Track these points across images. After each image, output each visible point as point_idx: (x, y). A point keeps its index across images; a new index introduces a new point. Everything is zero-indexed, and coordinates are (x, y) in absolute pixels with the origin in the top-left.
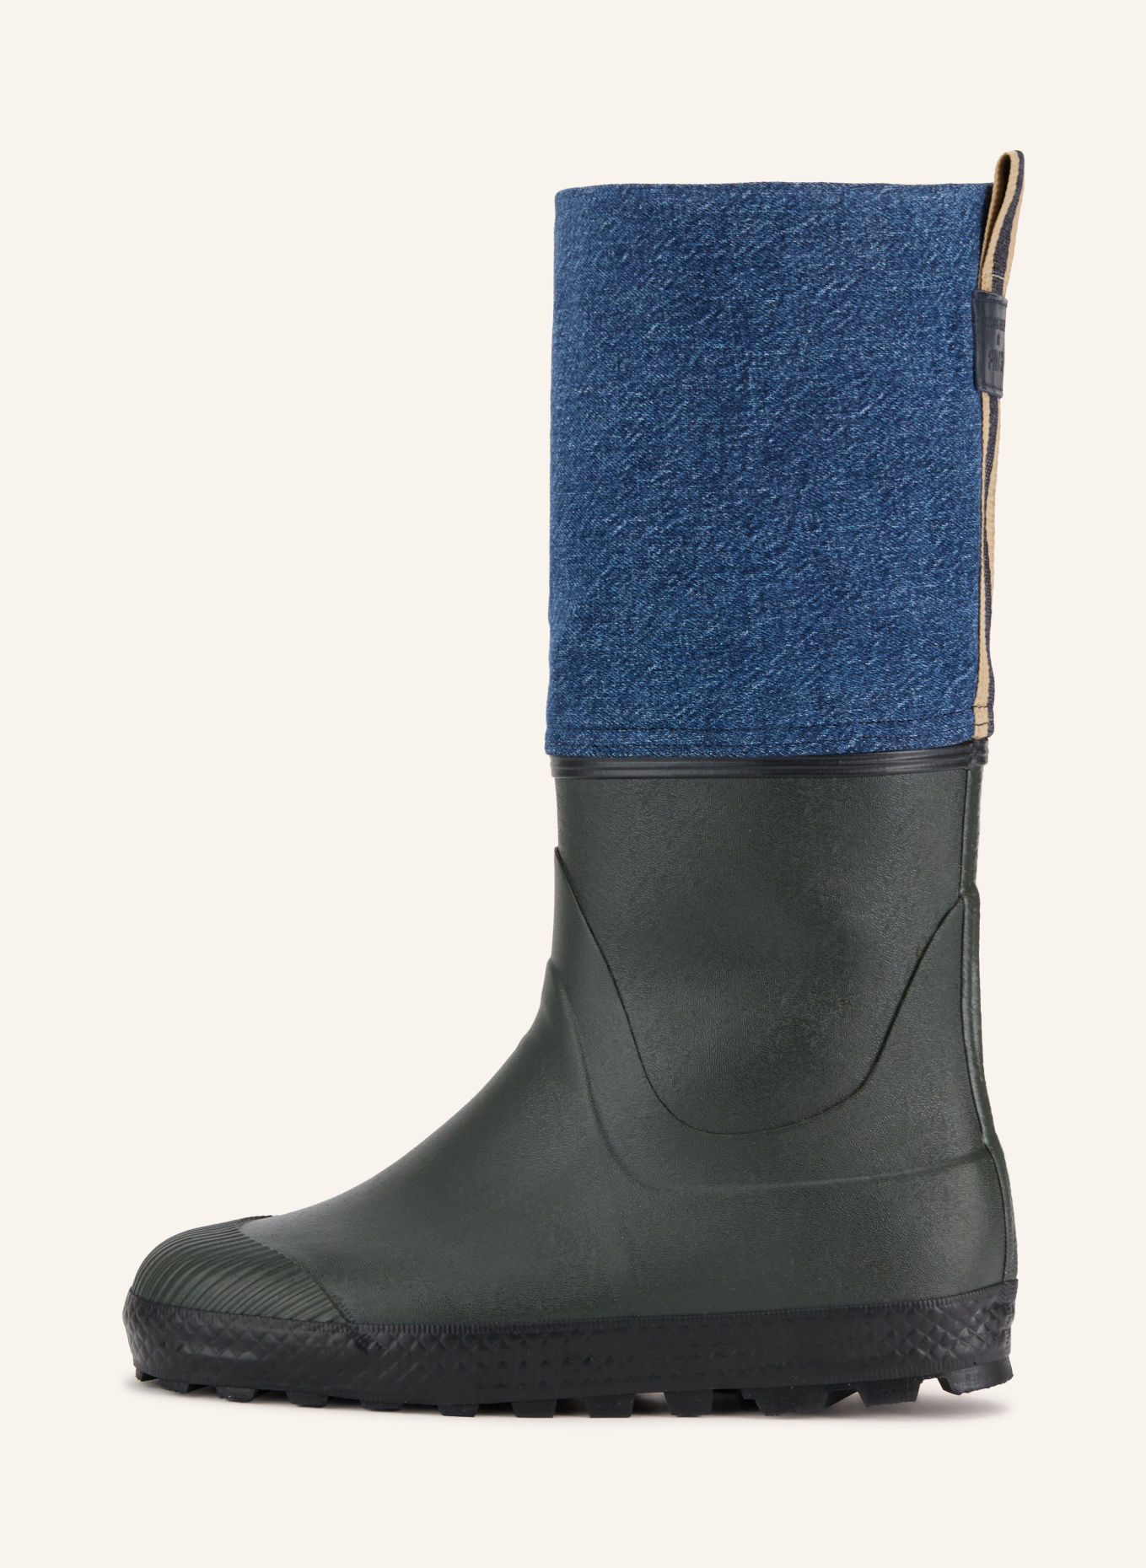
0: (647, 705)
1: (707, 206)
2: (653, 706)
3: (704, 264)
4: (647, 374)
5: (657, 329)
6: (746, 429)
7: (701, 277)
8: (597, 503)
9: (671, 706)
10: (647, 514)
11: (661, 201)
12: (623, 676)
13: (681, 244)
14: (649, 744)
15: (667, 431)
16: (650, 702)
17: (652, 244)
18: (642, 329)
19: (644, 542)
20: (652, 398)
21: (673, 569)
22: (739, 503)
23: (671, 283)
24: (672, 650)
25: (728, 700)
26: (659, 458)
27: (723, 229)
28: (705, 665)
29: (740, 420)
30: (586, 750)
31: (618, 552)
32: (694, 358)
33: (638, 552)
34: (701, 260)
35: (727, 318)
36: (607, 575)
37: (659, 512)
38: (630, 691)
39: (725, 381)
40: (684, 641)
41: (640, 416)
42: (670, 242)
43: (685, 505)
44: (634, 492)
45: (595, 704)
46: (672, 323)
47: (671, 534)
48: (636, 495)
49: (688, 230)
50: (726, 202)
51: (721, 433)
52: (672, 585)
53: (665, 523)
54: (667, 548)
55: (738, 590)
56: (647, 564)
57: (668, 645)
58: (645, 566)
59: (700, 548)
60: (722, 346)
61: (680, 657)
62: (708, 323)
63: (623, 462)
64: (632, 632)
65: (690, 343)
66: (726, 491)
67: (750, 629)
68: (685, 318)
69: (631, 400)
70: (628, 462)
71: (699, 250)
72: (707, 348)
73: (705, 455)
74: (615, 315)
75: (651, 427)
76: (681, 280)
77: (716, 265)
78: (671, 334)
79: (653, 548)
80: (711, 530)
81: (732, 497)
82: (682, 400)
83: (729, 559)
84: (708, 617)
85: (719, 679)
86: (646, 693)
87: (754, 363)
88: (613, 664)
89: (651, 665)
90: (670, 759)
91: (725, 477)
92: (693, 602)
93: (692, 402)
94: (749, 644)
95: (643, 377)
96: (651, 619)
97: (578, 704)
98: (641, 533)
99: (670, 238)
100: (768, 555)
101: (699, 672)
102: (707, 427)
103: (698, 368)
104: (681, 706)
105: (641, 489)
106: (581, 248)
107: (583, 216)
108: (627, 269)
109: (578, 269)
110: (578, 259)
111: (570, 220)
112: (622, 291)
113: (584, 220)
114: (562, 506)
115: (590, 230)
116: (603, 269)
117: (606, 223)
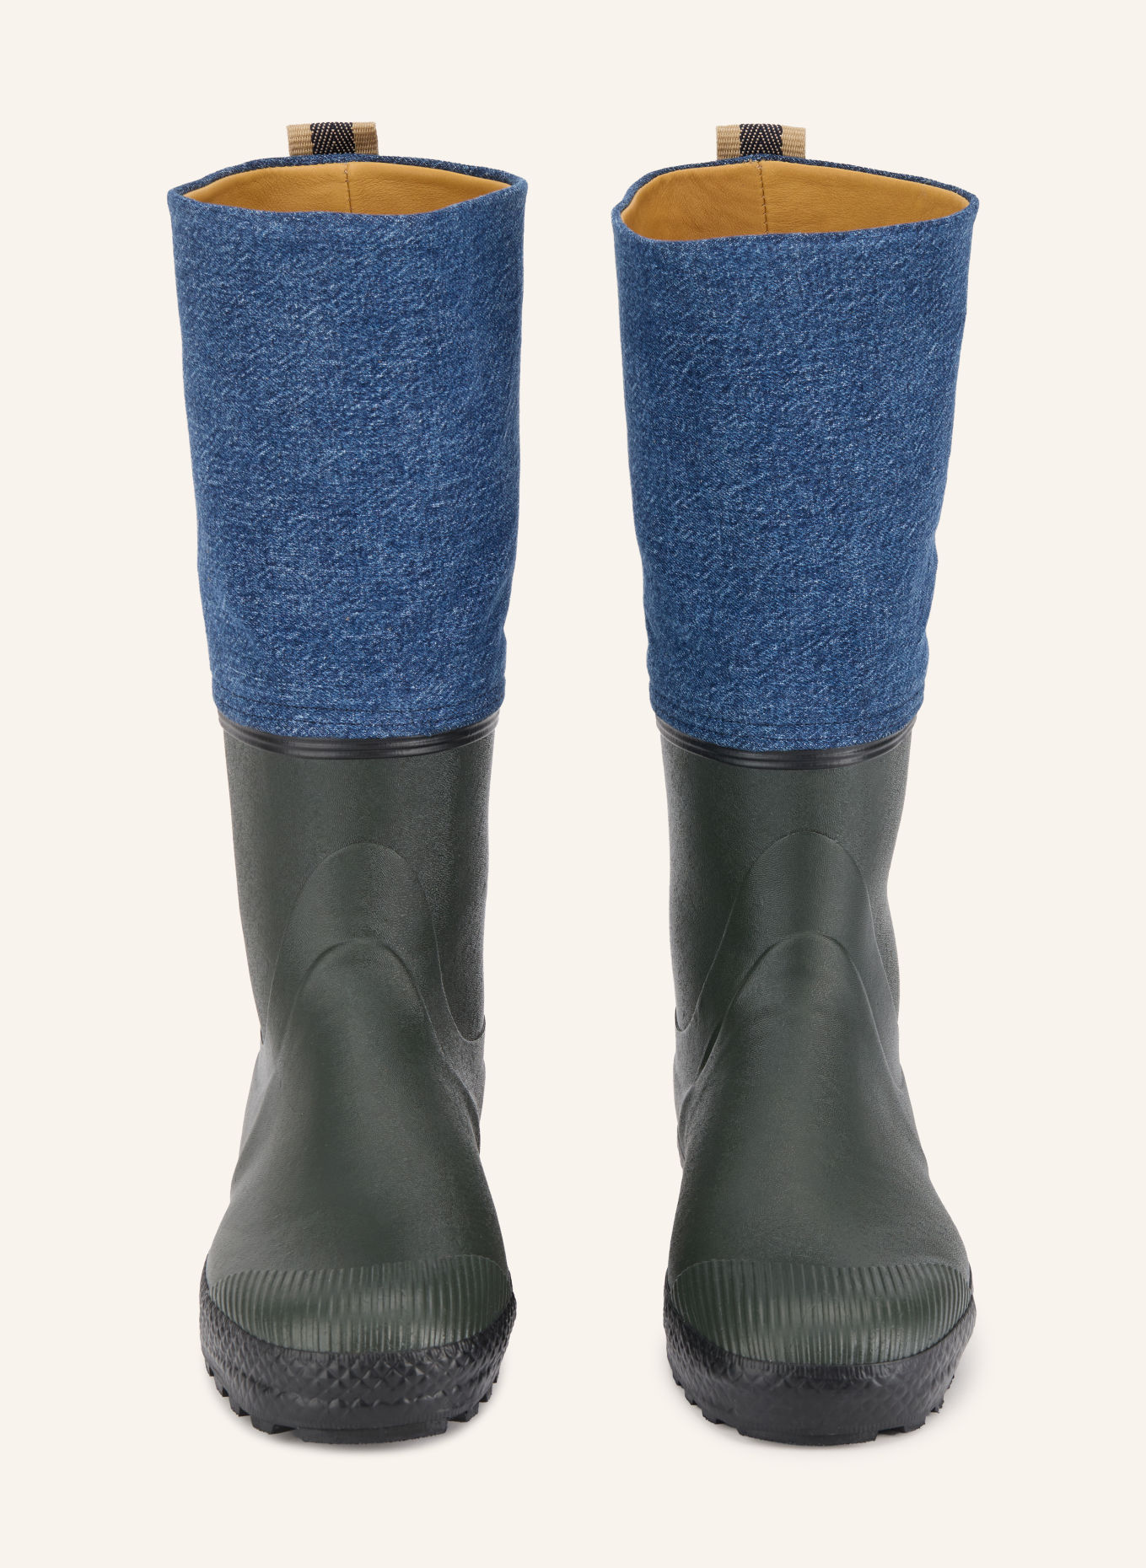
4: (927, 391)
8: (895, 513)
17: (940, 273)
18: (925, 351)
20: (930, 410)
41: (922, 429)
46: (946, 340)
63: (912, 472)
69: (917, 416)
70: (917, 472)
74: (903, 343)
95: (924, 394)
97: (883, 693)
106: (858, 289)
107: (858, 259)
108: (915, 300)
109: (852, 309)
110: (851, 300)
111: (826, 264)
112: (910, 321)
113: (861, 262)
114: (851, 525)
115: (875, 271)
116: (892, 304)
117: (897, 263)
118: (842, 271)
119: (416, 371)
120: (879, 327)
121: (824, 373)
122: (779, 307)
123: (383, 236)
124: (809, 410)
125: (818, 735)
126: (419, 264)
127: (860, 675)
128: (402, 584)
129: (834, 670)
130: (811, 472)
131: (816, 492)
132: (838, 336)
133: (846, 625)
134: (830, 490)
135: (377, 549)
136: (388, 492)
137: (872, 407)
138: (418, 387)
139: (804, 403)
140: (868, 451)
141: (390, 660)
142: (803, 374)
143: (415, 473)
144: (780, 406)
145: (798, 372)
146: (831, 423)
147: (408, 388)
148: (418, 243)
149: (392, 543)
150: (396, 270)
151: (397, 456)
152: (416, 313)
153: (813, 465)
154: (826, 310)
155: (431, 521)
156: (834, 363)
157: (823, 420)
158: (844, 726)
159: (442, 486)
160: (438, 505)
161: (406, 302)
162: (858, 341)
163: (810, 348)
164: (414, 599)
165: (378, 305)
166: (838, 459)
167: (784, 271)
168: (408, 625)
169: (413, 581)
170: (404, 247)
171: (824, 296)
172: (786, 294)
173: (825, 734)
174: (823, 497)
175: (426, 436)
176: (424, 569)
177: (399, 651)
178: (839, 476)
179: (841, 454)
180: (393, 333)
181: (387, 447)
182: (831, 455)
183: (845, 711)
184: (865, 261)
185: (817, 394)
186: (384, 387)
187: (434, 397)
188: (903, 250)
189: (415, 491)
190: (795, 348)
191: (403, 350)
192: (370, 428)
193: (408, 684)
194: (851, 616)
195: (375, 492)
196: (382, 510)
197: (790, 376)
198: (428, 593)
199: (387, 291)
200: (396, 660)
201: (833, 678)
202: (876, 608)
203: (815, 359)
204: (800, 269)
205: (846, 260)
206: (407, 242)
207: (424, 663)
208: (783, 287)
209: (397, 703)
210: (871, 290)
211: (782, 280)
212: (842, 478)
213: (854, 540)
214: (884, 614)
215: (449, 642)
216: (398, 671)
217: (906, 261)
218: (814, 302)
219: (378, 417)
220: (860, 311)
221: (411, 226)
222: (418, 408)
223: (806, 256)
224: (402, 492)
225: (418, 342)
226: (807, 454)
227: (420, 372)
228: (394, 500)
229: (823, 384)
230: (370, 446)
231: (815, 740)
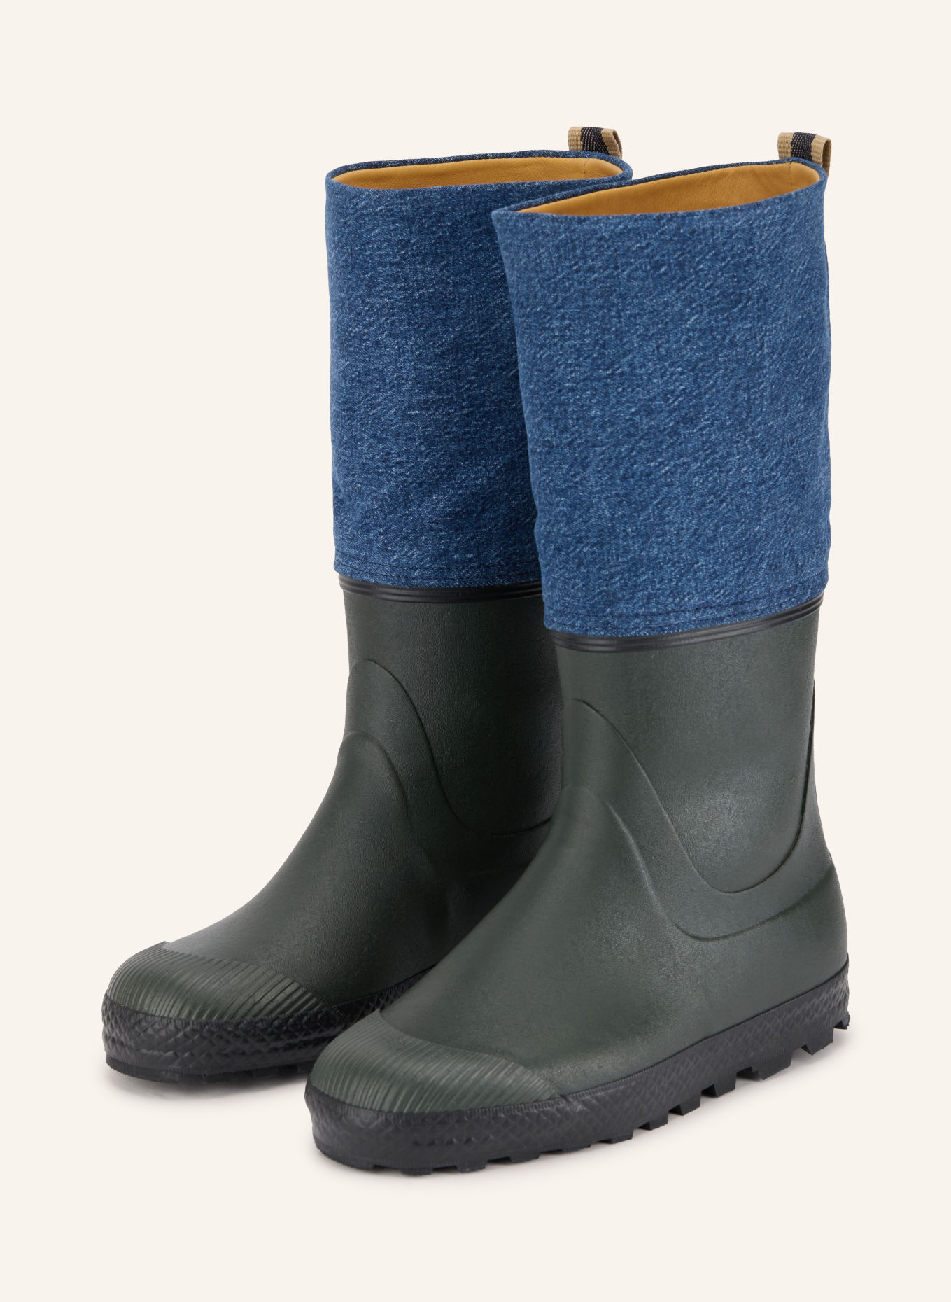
0: (694, 592)
1: (740, 223)
2: (699, 593)
3: (737, 267)
4: (687, 354)
5: (696, 320)
6: (762, 382)
7: (735, 277)
9: (713, 590)
10: (691, 455)
11: (703, 224)
12: (674, 573)
13: (719, 255)
14: (694, 621)
15: (705, 393)
16: (696, 590)
17: (694, 257)
18: (682, 320)
19: (689, 476)
20: (692, 370)
21: (711, 492)
22: (759, 436)
23: (712, 285)
24: (713, 550)
25: (750, 579)
26: (699, 414)
27: (750, 239)
28: (733, 557)
29: (760, 377)
30: (640, 631)
31: (667, 485)
32: (729, 337)
33: (685, 483)
34: (734, 265)
35: (753, 304)
36: (659, 503)
37: (700, 453)
38: (680, 584)
39: (751, 350)
40: (721, 542)
41: (681, 385)
42: (711, 254)
43: (720, 444)
44: (679, 441)
45: (649, 597)
46: (710, 314)
47: (711, 466)
48: (681, 444)
49: (724, 244)
50: (753, 218)
51: (748, 389)
52: (710, 503)
53: (706, 459)
54: (707, 477)
55: (756, 498)
56: (692, 491)
57: (711, 546)
58: (690, 493)
59: (731, 473)
60: (749, 325)
61: (718, 554)
62: (741, 310)
63: (667, 420)
64: (681, 541)
65: (725, 327)
66: (750, 430)
67: (760, 525)
68: (722, 309)
69: (672, 374)
70: (671, 420)
71: (733, 257)
72: (739, 329)
73: (736, 407)
75: (691, 392)
76: (719, 282)
77: (745, 266)
78: (709, 322)
79: (697, 479)
80: (739, 459)
81: (754, 433)
82: (718, 370)
83: (749, 478)
84: (738, 521)
85: (743, 565)
86: (693, 584)
87: (768, 334)
88: (665, 567)
89: (697, 563)
90: (709, 628)
91: (750, 419)
92: (727, 513)
93: (726, 370)
94: (759, 536)
95: (683, 356)
96: (696, 530)
97: (633, 598)
98: (686, 469)
99: (710, 251)
100: (772, 470)
101: (730, 563)
102: (737, 387)
103: (732, 344)
104: (720, 589)
105: (685, 438)
106: (600, 264)
107: (600, 239)
108: (665, 278)
109: (595, 280)
110: (594, 273)
111: (572, 241)
112: (658, 295)
113: (602, 242)
114: (586, 458)
115: (616, 250)
116: (636, 279)
117: (638, 245)
118: (585, 248)
119: (393, 309)
120: (622, 297)
121: (569, 330)
122: (537, 272)
123: (357, 204)
124: (555, 360)
125: (574, 623)
126: (392, 228)
127: (605, 580)
128: (378, 468)
129: (588, 572)
130: (553, 412)
131: (556, 428)
132: (583, 300)
133: (595, 537)
134: (566, 429)
135: (363, 438)
136: (375, 398)
137: (613, 363)
138: (394, 321)
139: (552, 353)
140: (606, 399)
141: (376, 525)
142: (553, 328)
143: (394, 386)
144: (538, 353)
145: (549, 327)
146: (571, 372)
147: (386, 320)
148: (389, 211)
149: (374, 436)
150: (369, 231)
151: (382, 371)
152: (392, 265)
153: (554, 405)
154: (573, 279)
155: (407, 425)
156: (579, 323)
157: (565, 369)
158: (593, 619)
159: (415, 400)
160: (412, 413)
161: (381, 255)
162: (602, 307)
163: (559, 308)
164: (389, 481)
165: (359, 255)
166: (574, 403)
167: (540, 243)
168: (386, 501)
169: (387, 467)
170: (376, 214)
171: (571, 267)
172: (541, 262)
173: (578, 623)
174: (562, 433)
175: (402, 359)
176: (398, 460)
177: (384, 519)
178: (574, 417)
179: (579, 400)
180: (371, 277)
181: (374, 364)
182: (568, 399)
183: (593, 606)
184: (607, 241)
185: (562, 346)
186: (370, 317)
187: (409, 331)
188: (646, 235)
189: (394, 400)
190: (549, 307)
191: (382, 291)
192: (363, 347)
193: (386, 545)
194: (599, 531)
195: (366, 396)
196: (370, 410)
197: (545, 329)
198: (402, 478)
199: (364, 245)
200: (380, 526)
201: (586, 578)
202: (619, 528)
203: (563, 318)
204: (551, 243)
205: (589, 239)
206: (378, 209)
207: (400, 532)
208: (539, 256)
209: (379, 558)
210: (613, 266)
211: (539, 251)
212: (578, 419)
213: (590, 470)
214: (627, 534)
215: (423, 519)
216: (380, 534)
217: (648, 245)
218: (562, 272)
219: (367, 340)
220: (603, 282)
221: (379, 197)
222: (395, 337)
223: (556, 233)
224: (385, 399)
225: (395, 287)
226: (551, 395)
227: (396, 310)
228: (379, 404)
229: (568, 339)
230: (363, 361)
231: (573, 626)
